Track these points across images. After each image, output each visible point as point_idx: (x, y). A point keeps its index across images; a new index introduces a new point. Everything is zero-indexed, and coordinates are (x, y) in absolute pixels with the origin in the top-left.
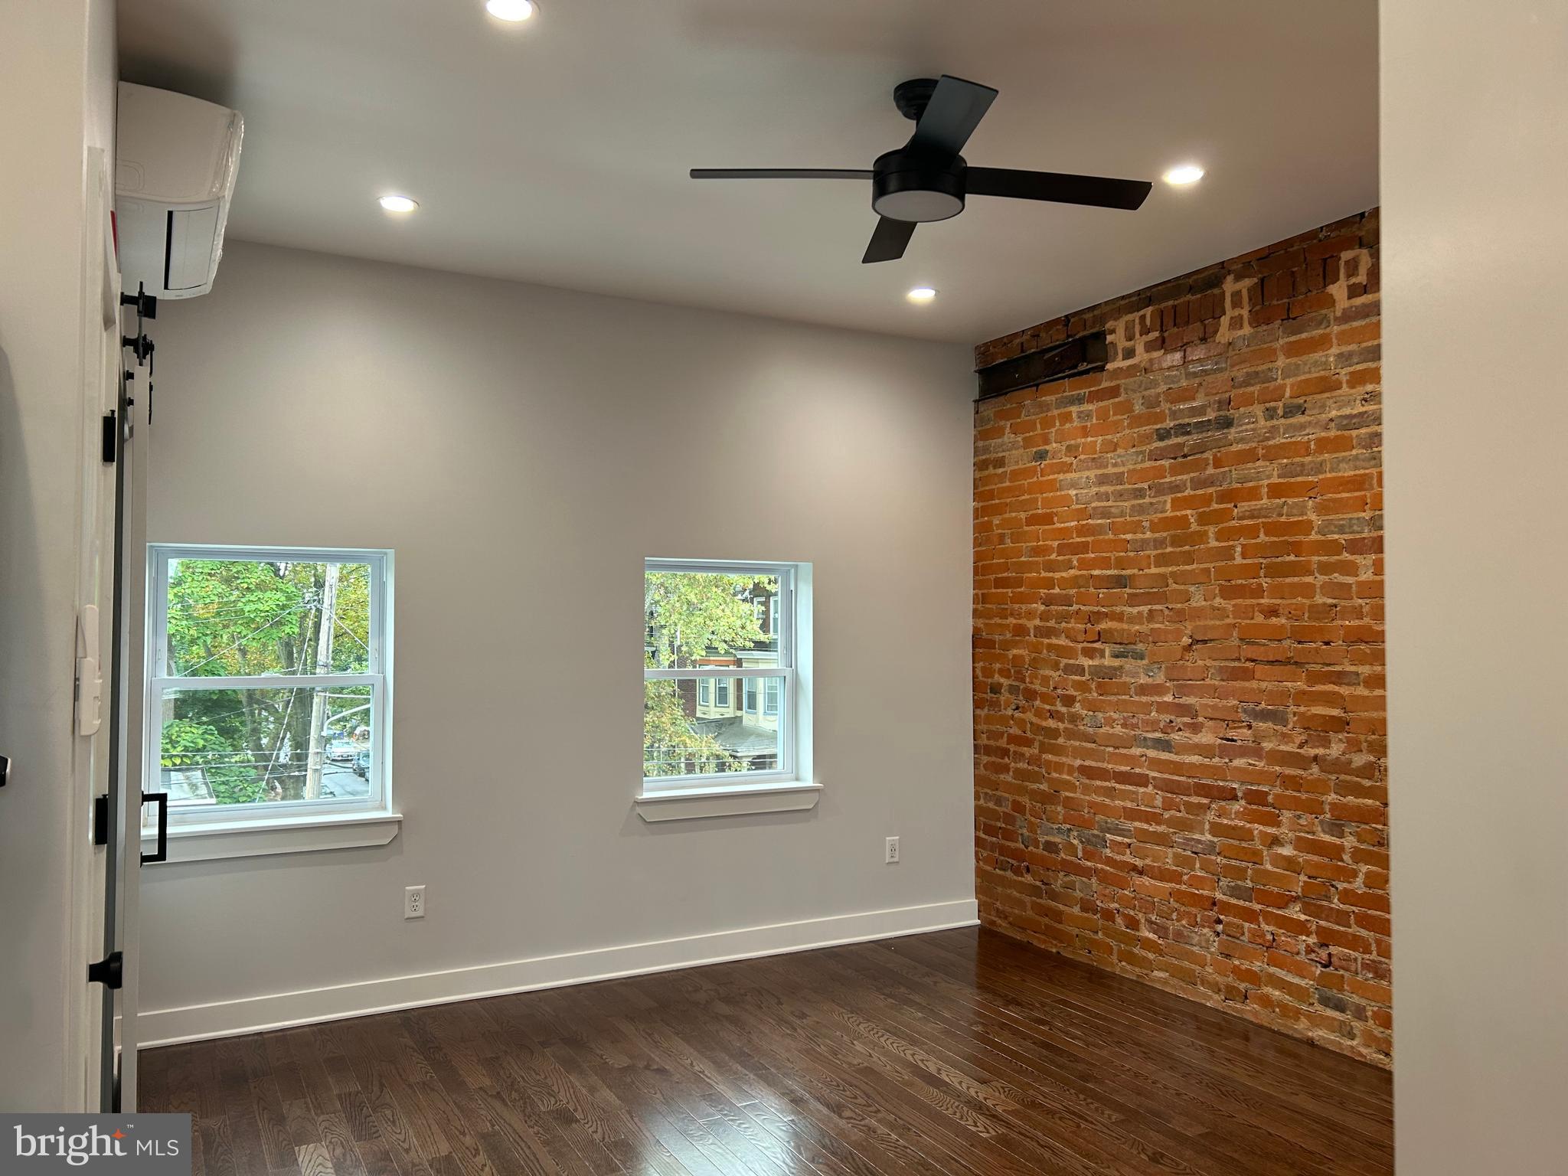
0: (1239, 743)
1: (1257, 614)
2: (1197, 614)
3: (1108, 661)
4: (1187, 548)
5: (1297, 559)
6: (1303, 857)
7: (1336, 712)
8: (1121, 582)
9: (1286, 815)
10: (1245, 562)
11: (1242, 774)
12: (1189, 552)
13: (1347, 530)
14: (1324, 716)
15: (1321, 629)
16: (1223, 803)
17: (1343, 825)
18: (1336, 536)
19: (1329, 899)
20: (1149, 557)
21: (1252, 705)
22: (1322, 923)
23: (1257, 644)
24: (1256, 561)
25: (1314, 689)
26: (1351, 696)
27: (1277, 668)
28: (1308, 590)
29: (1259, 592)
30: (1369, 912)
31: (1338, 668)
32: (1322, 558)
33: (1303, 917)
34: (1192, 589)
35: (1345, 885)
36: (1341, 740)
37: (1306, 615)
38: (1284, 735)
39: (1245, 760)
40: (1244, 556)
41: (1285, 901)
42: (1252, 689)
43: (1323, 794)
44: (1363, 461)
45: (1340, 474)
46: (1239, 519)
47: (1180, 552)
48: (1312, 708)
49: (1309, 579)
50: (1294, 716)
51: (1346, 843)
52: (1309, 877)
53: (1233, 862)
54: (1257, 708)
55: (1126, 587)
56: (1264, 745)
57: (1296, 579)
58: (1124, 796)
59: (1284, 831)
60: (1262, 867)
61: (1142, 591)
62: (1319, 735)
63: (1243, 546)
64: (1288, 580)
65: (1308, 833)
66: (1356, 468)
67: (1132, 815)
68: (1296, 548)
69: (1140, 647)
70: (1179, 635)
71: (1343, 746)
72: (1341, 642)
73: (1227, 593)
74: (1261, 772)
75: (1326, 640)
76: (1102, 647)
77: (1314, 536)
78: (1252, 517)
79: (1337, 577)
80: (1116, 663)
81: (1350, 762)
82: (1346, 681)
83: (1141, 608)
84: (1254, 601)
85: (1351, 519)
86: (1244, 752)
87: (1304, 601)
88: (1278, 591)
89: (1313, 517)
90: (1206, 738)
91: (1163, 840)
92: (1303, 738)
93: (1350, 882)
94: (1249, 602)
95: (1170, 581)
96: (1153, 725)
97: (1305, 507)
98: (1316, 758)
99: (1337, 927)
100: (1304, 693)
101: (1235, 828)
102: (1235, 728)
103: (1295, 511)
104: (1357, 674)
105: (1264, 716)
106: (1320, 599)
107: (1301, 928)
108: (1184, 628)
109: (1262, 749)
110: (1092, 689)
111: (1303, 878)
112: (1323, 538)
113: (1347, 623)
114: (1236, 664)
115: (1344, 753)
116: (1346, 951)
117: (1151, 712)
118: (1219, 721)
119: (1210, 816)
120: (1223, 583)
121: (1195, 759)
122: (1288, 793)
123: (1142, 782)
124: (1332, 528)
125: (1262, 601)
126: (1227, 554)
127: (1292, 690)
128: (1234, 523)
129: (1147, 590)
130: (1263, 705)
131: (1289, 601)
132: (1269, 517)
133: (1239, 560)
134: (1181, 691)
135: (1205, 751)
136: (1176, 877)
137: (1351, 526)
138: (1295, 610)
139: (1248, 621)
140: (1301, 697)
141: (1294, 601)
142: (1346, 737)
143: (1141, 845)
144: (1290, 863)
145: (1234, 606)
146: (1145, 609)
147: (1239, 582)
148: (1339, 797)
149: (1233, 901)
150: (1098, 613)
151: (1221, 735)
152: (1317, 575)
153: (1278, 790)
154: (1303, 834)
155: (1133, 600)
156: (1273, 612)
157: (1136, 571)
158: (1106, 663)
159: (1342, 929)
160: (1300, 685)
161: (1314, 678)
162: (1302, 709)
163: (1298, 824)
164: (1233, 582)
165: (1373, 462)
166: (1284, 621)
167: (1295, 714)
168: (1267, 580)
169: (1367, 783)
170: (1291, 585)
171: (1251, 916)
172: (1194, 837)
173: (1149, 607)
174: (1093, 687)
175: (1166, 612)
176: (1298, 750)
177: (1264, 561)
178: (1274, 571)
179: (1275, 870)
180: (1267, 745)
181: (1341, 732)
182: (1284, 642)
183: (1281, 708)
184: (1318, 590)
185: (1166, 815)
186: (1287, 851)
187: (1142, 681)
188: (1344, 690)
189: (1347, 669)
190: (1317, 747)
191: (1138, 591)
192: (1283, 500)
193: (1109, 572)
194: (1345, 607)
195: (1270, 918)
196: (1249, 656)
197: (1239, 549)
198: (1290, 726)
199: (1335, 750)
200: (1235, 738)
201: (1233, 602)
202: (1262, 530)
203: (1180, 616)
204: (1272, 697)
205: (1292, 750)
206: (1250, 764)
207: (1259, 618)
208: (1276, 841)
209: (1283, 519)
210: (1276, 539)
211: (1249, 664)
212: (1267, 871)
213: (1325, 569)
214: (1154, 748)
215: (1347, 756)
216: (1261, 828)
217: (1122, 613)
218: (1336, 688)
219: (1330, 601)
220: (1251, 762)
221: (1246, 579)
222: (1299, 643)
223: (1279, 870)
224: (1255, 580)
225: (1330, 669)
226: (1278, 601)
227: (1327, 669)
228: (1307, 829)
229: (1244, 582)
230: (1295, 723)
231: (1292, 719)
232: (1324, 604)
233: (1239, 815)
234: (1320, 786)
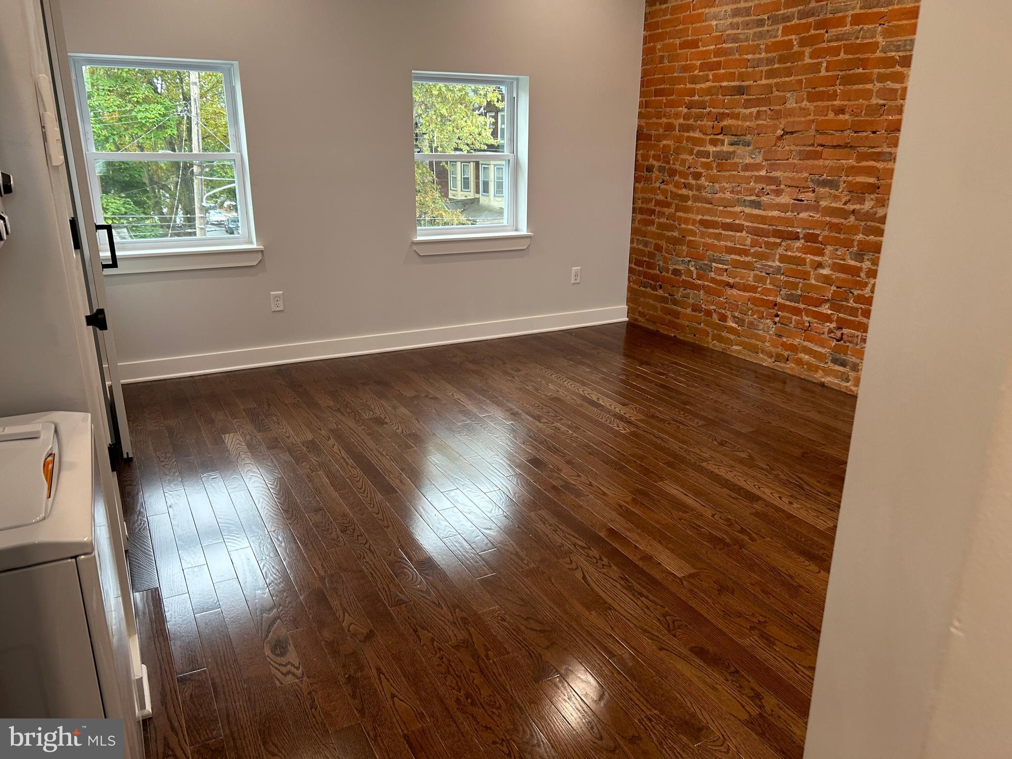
0: (805, 202)
1: (830, 112)
2: (790, 113)
3: (726, 148)
4: (789, 64)
5: (864, 71)
6: (836, 275)
7: (872, 180)
8: (740, 91)
9: (828, 250)
10: (827, 74)
11: (805, 223)
12: (789, 68)
14: (864, 183)
15: (872, 122)
16: (790, 242)
17: (864, 254)
18: (893, 54)
19: (847, 300)
20: (762, 71)
21: (817, 177)
22: (841, 315)
23: (827, 134)
24: (835, 73)
25: (860, 164)
27: (838, 150)
28: (868, 94)
29: (833, 96)
31: (878, 150)
32: (881, 70)
33: (829, 312)
34: (789, 95)
35: (859, 292)
36: (872, 199)
37: (863, 113)
38: (836, 197)
39: (808, 214)
40: (827, 70)
41: (819, 302)
42: (819, 166)
43: (855, 235)
45: (904, 6)
46: (828, 41)
47: (784, 68)
48: (857, 178)
50: (844, 183)
51: (864, 266)
52: (838, 288)
53: (791, 279)
54: (820, 179)
55: (743, 95)
56: (821, 203)
57: (861, 86)
58: (727, 239)
59: (826, 259)
60: (809, 282)
61: (754, 97)
62: (858, 196)
63: (828, 62)
64: (855, 87)
65: (841, 260)
67: (730, 250)
68: (864, 63)
69: (748, 138)
70: (775, 127)
71: (873, 203)
72: (884, 131)
73: (811, 98)
74: (817, 221)
75: (874, 130)
76: (723, 138)
77: (878, 54)
78: (837, 40)
79: (890, 84)
80: (731, 149)
81: (876, 213)
82: (882, 159)
83: (752, 110)
84: (830, 103)
86: (808, 208)
87: (864, 102)
88: (846, 96)
89: (880, 39)
90: (785, 199)
91: (748, 266)
92: (848, 198)
93: (862, 290)
94: (826, 103)
95: (774, 89)
96: (751, 191)
97: (876, 32)
98: (853, 211)
99: (849, 318)
100: (853, 167)
101: (795, 257)
102: (804, 192)
103: (868, 35)
104: (891, 153)
105: (824, 183)
106: (875, 101)
107: (827, 318)
108: (779, 123)
109: (820, 205)
110: (713, 167)
111: (833, 288)
112: (884, 55)
113: (890, 117)
114: (811, 148)
116: (853, 331)
117: (750, 183)
118: (794, 188)
119: (780, 250)
120: (810, 90)
121: (775, 213)
122: (832, 234)
123: (739, 228)
124: (892, 47)
125: (835, 103)
126: (816, 68)
127: (845, 166)
128: (824, 45)
129: (758, 96)
130: (825, 176)
131: (853, 103)
132: (849, 40)
133: (823, 73)
134: (772, 167)
135: (782, 208)
136: (753, 289)
138: (857, 109)
139: (824, 118)
140: (852, 171)
141: (857, 102)
142: (876, 197)
143: (734, 269)
144: (827, 280)
145: (815, 107)
146: (754, 110)
147: (821, 89)
148: (864, 236)
149: (788, 303)
150: (723, 113)
151: (794, 197)
152: (875, 82)
153: (826, 233)
154: (837, 261)
155: (748, 104)
156: (841, 111)
157: (751, 82)
158: (725, 149)
159: (852, 318)
160: (851, 162)
161: (862, 157)
162: (850, 178)
163: (836, 254)
164: (817, 90)
166: (847, 117)
168: (841, 87)
170: (857, 90)
171: (797, 312)
172: (768, 264)
173: (758, 108)
174: (714, 166)
175: (769, 112)
176: (843, 206)
177: (841, 73)
178: (847, 81)
179: (817, 283)
180: (823, 203)
181: (872, 193)
182: (845, 132)
183: (836, 178)
184: (874, 94)
185: (752, 251)
186: (825, 271)
187: (747, 161)
188: (880, 165)
189: (885, 151)
190: (856, 204)
191: (751, 97)
192: (861, 26)
193: (733, 84)
194: (891, 106)
195: (808, 313)
196: (820, 142)
197: (824, 65)
198: (840, 190)
199: (867, 206)
200: (803, 199)
201: (815, 104)
202: (843, 50)
203: (777, 115)
204: (832, 170)
205: (839, 206)
206: (810, 216)
207: (831, 116)
208: (820, 265)
209: (859, 41)
210: (851, 56)
211: (820, 148)
212: (813, 284)
213: (882, 78)
214: (750, 206)
215: (874, 209)
216: (812, 257)
217: (739, 114)
218: (875, 164)
219: (881, 102)
220: (811, 214)
221: (826, 87)
222: (856, 132)
223: (819, 284)
224: (832, 87)
225: (873, 150)
226: (846, 103)
227: (871, 150)
228: (840, 257)
229: (824, 89)
230: (844, 188)
231: (842, 186)
232: (877, 104)
233: (799, 249)
234: (854, 230)
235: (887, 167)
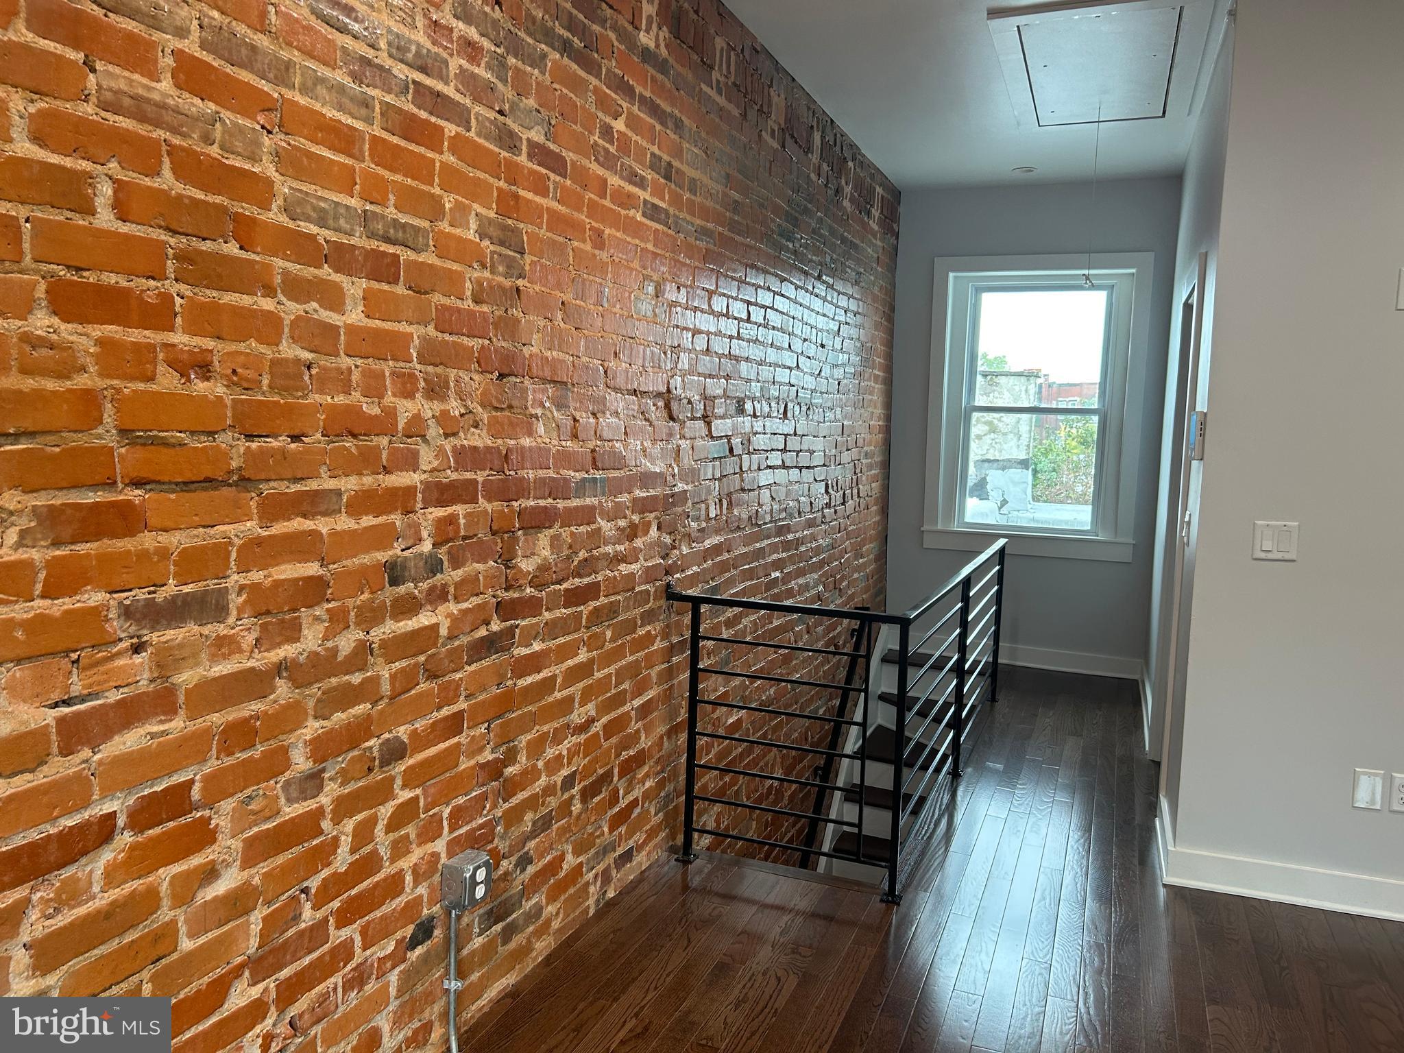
0: (114, 697)
1: (162, 368)
5: (244, 255)
6: (256, 875)
7: (313, 569)
9: (223, 815)
10: (125, 228)
11: (129, 769)
13: (331, 222)
14: (297, 580)
15: (289, 410)
16: (70, 872)
17: (323, 770)
18: (314, 229)
19: (296, 919)
21: (141, 595)
22: (285, 973)
23: (165, 443)
24: (153, 234)
25: (274, 530)
26: (334, 534)
27: (201, 497)
28: (268, 328)
30: (353, 892)
31: (313, 485)
32: (288, 265)
33: (257, 992)
35: (324, 874)
36: (317, 619)
37: (266, 382)
38: (219, 642)
39: (137, 731)
40: (120, 213)
41: (221, 990)
42: (143, 555)
43: (290, 731)
44: (352, 99)
45: (317, 106)
46: (105, 106)
48: (273, 570)
49: (267, 304)
50: (239, 594)
51: (323, 801)
52: (269, 904)
54: (159, 598)
56: (178, 678)
57: (243, 299)
59: (228, 845)
60: (175, 956)
62: (283, 621)
63: (119, 185)
64: (229, 298)
65: (266, 820)
66: (341, 108)
68: (245, 231)
71: (321, 628)
72: (319, 435)
74: (177, 743)
75: (296, 432)
77: (275, 215)
78: (142, 118)
79: (318, 311)
81: (335, 651)
82: (323, 508)
84: (154, 336)
85: (337, 204)
86: (130, 714)
87: (263, 349)
88: (204, 320)
89: (272, 172)
92: (255, 634)
93: (329, 865)
94: (138, 336)
97: (259, 145)
98: (280, 668)
99: (307, 961)
100: (259, 542)
101: (106, 915)
102: (99, 663)
103: (239, 145)
104: (339, 493)
105: (176, 611)
106: (289, 350)
109: (173, 688)
111: (258, 915)
112: (291, 225)
113: (330, 399)
114: (104, 496)
115: (326, 638)
116: (322, 987)
120: (59, 271)
122: (229, 761)
124: (309, 210)
125: (173, 338)
126: (77, 193)
127: (236, 540)
128: (88, 110)
130: (171, 589)
131: (233, 347)
132: (184, 136)
133: (105, 219)
137: (336, 218)
138: (245, 367)
139: (141, 386)
140: (253, 552)
141: (241, 347)
142: (328, 610)
144: (239, 903)
145: (99, 342)
147: (111, 279)
148: (322, 722)
151: (57, 696)
152: (284, 299)
153: (212, 765)
154: (256, 829)
156: (197, 367)
159: (315, 955)
160: (251, 527)
161: (274, 509)
162: (256, 576)
163: (250, 813)
164: (91, 277)
165: (364, 111)
166: (220, 390)
167: (242, 589)
168: (183, 288)
169: (356, 678)
170: (237, 311)
176: (250, 664)
177: (172, 241)
178: (194, 270)
179: (201, 941)
180: (186, 678)
181: (318, 604)
182: (220, 438)
183: (211, 584)
184: (286, 330)
186: (229, 883)
188: (323, 525)
189: (326, 486)
190: (279, 645)
192: (211, 107)
194: (324, 369)
196: (135, 474)
197: (106, 189)
198: (231, 620)
199: (311, 639)
200: (95, 689)
201: (97, 331)
202: (166, 161)
205: (236, 667)
206: (153, 736)
207: (167, 381)
208: (210, 873)
209: (214, 151)
210: (200, 195)
212: (191, 954)
213: (297, 289)
215: (330, 644)
218: (308, 525)
219: (306, 355)
220: (155, 729)
221: (131, 273)
222: (250, 437)
223: (210, 935)
224: (152, 283)
225: (299, 487)
226: (209, 344)
227: (295, 488)
228: (267, 813)
229: (123, 283)
230: (240, 610)
231: (235, 601)
232: (297, 361)
233: (111, 877)
234: (290, 717)
235: (339, 528)
